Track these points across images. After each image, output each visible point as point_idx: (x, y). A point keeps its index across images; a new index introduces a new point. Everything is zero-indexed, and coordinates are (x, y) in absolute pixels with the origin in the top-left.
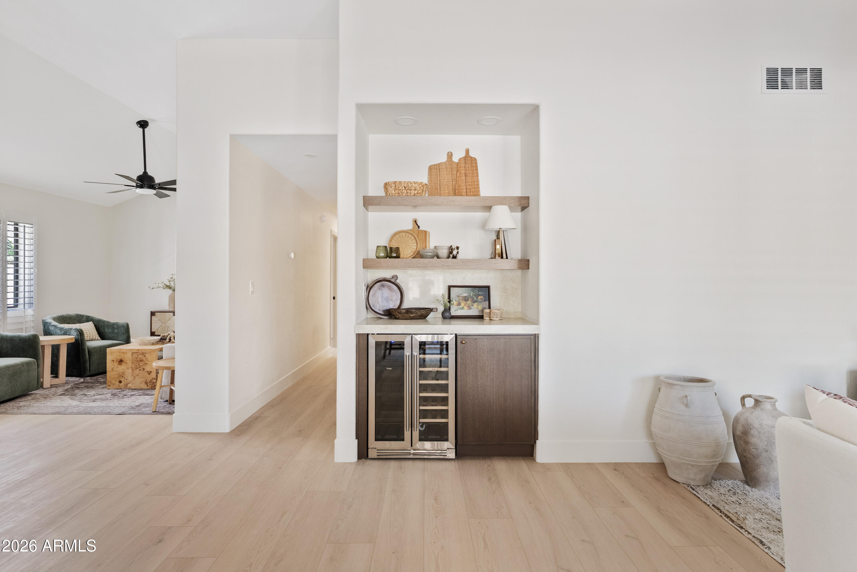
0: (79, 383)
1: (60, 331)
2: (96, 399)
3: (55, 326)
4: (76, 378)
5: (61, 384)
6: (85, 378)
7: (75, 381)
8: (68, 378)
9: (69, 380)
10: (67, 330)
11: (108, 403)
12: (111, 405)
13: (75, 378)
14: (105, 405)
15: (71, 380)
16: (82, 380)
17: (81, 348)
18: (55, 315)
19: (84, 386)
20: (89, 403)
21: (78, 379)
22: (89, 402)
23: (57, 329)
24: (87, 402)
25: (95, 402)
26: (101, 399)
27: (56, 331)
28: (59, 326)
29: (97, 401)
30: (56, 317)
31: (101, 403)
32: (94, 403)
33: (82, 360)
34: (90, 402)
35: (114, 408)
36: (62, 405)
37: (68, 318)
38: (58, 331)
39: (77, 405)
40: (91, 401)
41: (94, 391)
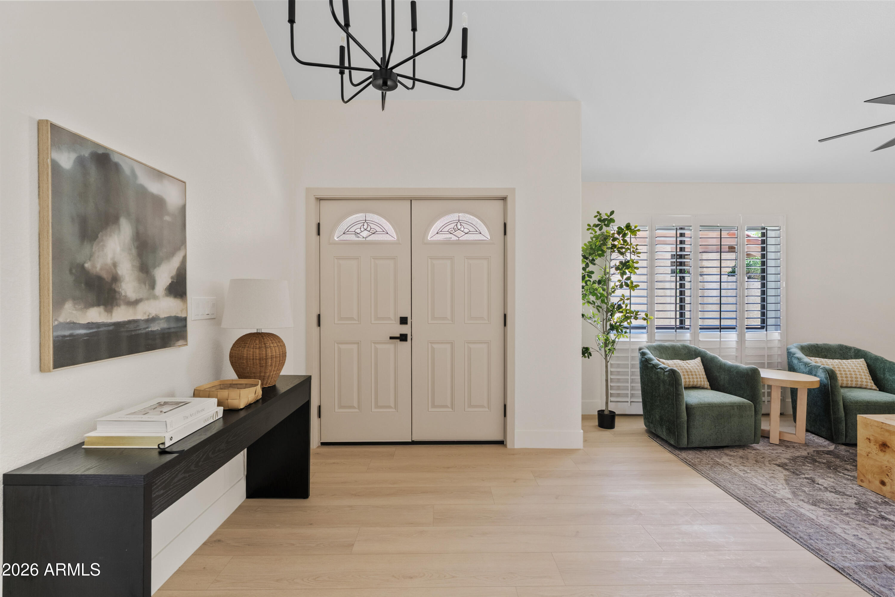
0: (823, 452)
1: (804, 367)
2: (822, 501)
3: (799, 359)
4: (825, 442)
5: (799, 443)
6: (838, 446)
7: (820, 446)
8: (813, 437)
9: (814, 440)
10: (813, 368)
11: (835, 521)
12: (838, 531)
13: (824, 440)
14: (826, 523)
15: (816, 440)
16: (832, 447)
17: (831, 398)
18: (805, 343)
19: (825, 461)
20: (805, 504)
21: (827, 443)
22: (806, 500)
23: (801, 363)
24: (803, 500)
25: (815, 505)
26: (831, 503)
27: (799, 365)
28: (803, 360)
29: (822, 505)
30: (806, 346)
31: (824, 514)
32: (813, 507)
33: (832, 416)
34: (808, 502)
35: (838, 542)
36: (763, 487)
37: (825, 349)
38: (802, 367)
39: (781, 499)
40: (810, 502)
41: (832, 480)
